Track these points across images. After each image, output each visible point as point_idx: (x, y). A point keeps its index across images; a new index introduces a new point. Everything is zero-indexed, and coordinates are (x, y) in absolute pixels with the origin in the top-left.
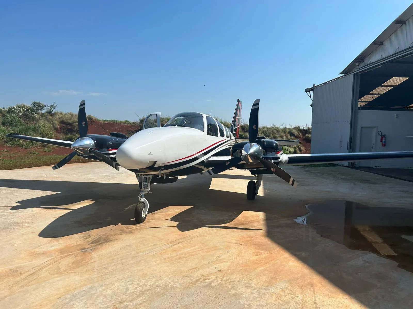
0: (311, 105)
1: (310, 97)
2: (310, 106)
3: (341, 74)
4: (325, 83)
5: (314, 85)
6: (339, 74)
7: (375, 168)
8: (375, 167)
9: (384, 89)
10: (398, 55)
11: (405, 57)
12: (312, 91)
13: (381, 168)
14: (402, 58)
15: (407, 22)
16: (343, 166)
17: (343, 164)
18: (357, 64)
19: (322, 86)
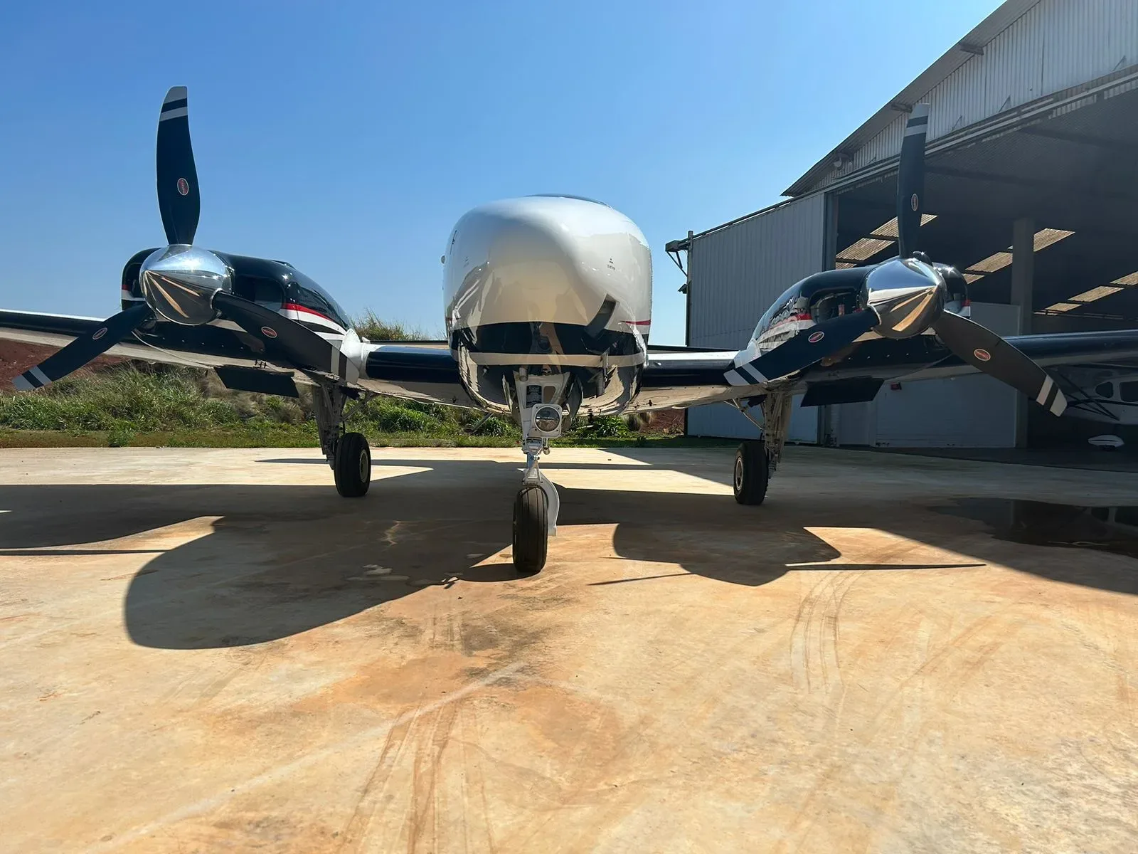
0: (684, 289)
1: (681, 267)
2: (680, 291)
3: (785, 194)
4: (730, 224)
5: (690, 233)
6: (782, 195)
7: (877, 446)
8: (877, 444)
9: (871, 247)
10: (966, 135)
11: (984, 140)
12: (687, 249)
13: (889, 446)
14: (974, 144)
15: (987, 51)
16: (800, 444)
17: (799, 440)
18: (838, 164)
19: (720, 231)
